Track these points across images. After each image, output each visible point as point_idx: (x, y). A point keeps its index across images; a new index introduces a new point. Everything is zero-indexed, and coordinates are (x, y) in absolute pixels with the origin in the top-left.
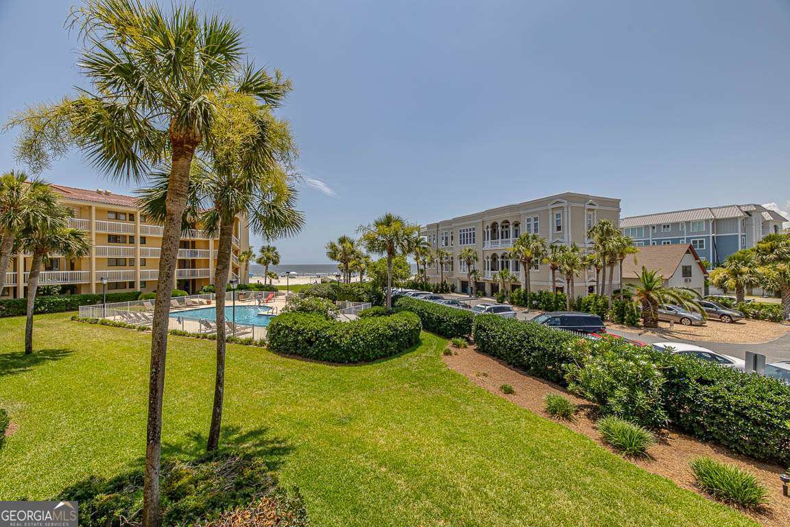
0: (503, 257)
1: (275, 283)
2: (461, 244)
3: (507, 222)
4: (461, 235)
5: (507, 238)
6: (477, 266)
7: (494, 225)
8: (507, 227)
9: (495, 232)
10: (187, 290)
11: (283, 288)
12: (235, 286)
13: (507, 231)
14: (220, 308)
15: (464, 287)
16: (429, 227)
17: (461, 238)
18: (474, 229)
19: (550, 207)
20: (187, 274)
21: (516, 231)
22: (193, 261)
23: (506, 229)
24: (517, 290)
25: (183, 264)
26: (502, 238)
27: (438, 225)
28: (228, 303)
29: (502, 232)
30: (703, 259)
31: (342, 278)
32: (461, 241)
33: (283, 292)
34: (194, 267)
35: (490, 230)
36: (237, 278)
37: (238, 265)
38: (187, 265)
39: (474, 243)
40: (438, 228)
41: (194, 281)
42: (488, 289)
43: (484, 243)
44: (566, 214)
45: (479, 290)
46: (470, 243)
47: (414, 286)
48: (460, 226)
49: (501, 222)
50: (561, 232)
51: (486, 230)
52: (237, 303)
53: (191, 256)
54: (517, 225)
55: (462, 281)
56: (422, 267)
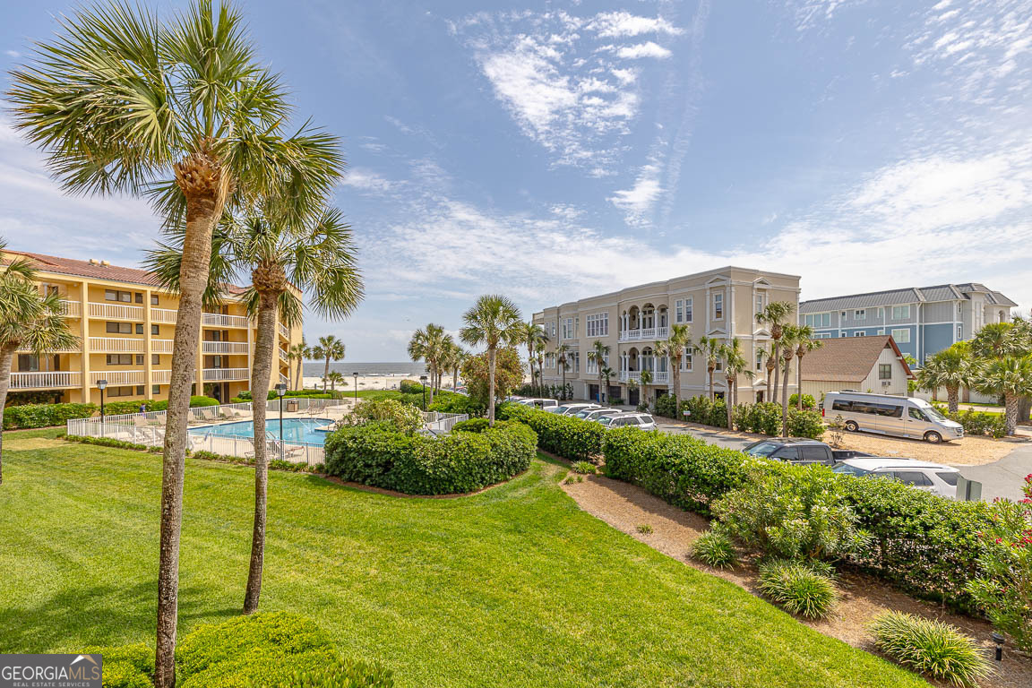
0: (644, 353)
1: (339, 388)
2: (589, 335)
3: (651, 306)
4: (589, 323)
5: (650, 327)
6: (611, 360)
7: (634, 309)
8: (650, 312)
9: (634, 319)
10: (217, 398)
11: (348, 394)
12: (283, 392)
13: (650, 319)
14: (258, 423)
16: (546, 312)
17: (589, 326)
18: (606, 315)
19: (708, 286)
20: (217, 375)
21: (663, 317)
22: (226, 357)
23: (650, 316)
24: (663, 396)
25: (211, 361)
26: (644, 327)
27: (558, 310)
28: (270, 415)
29: (644, 319)
30: (906, 355)
31: (429, 380)
32: (589, 330)
33: (349, 399)
34: (226, 366)
35: (627, 316)
36: (286, 381)
37: (288, 363)
38: (217, 364)
39: (606, 333)
40: (558, 313)
41: (227, 385)
42: (625, 395)
43: (620, 335)
44: (728, 295)
45: (614, 397)
46: (602, 333)
47: (526, 391)
48: (588, 311)
49: (643, 305)
50: (722, 319)
51: (622, 317)
52: (286, 415)
53: (223, 351)
54: (663, 310)
55: (591, 385)
56: (537, 366)
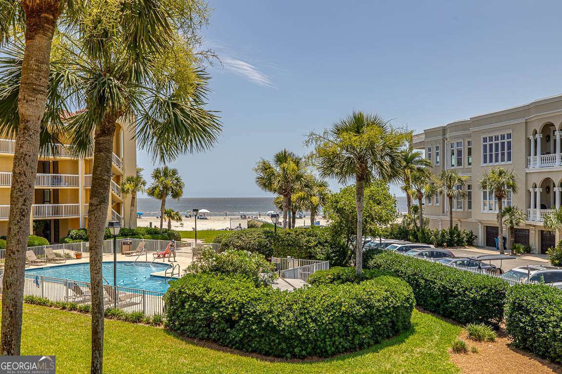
1: (175, 226)
2: (485, 162)
4: (485, 146)
6: (516, 200)
7: (547, 129)
9: (548, 140)
10: (47, 237)
11: (187, 234)
12: (116, 231)
14: (95, 265)
15: (491, 237)
16: (428, 133)
17: (485, 151)
18: (509, 136)
20: (47, 211)
22: (56, 192)
25: (42, 197)
27: (444, 130)
28: (107, 258)
31: (281, 220)
32: (485, 156)
33: (189, 240)
34: (56, 201)
35: (539, 136)
36: (119, 218)
37: (120, 198)
38: (47, 199)
39: (509, 159)
40: (444, 134)
41: (57, 222)
42: (534, 241)
43: (528, 162)
46: (503, 160)
47: (402, 234)
48: (484, 131)
51: (531, 138)
52: (120, 258)
53: (53, 184)
55: (487, 226)
56: (415, 202)
